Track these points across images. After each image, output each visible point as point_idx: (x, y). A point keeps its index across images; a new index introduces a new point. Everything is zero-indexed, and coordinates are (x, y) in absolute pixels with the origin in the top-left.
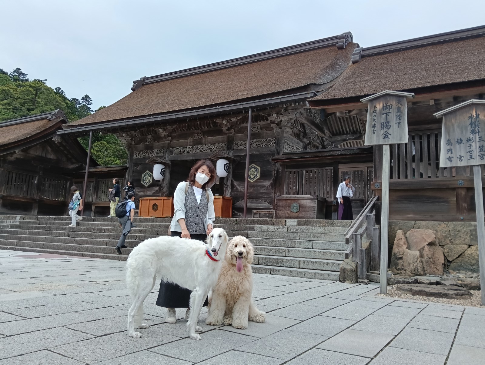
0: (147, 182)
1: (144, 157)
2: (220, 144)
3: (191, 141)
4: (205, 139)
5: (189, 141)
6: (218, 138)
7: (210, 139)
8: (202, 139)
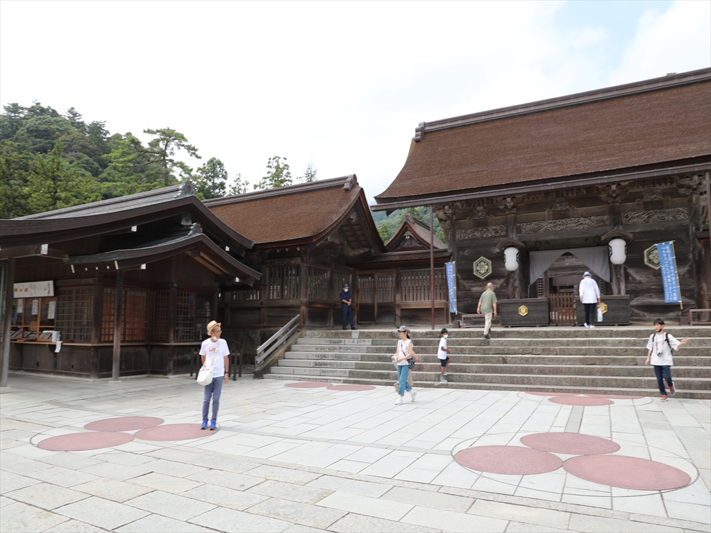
0: (482, 272)
1: (474, 237)
2: (599, 218)
3: (551, 213)
4: (574, 210)
5: (546, 213)
6: (595, 208)
7: (581, 210)
8: (567, 210)
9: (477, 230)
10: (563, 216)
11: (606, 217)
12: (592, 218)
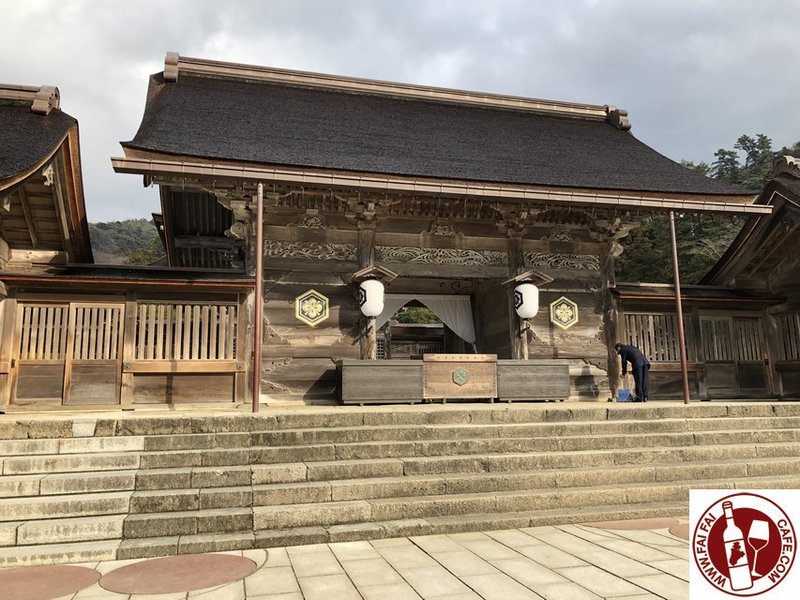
0: (313, 315)
1: (299, 257)
2: (496, 254)
3: (428, 237)
4: (461, 239)
5: (421, 236)
6: (489, 240)
7: (471, 240)
8: (452, 237)
9: (305, 246)
10: (446, 244)
11: (504, 254)
12: (486, 253)
